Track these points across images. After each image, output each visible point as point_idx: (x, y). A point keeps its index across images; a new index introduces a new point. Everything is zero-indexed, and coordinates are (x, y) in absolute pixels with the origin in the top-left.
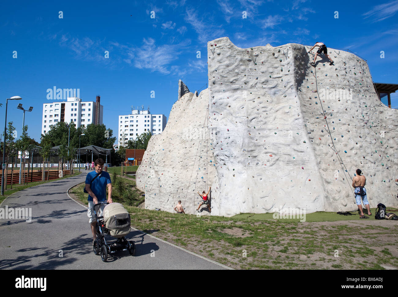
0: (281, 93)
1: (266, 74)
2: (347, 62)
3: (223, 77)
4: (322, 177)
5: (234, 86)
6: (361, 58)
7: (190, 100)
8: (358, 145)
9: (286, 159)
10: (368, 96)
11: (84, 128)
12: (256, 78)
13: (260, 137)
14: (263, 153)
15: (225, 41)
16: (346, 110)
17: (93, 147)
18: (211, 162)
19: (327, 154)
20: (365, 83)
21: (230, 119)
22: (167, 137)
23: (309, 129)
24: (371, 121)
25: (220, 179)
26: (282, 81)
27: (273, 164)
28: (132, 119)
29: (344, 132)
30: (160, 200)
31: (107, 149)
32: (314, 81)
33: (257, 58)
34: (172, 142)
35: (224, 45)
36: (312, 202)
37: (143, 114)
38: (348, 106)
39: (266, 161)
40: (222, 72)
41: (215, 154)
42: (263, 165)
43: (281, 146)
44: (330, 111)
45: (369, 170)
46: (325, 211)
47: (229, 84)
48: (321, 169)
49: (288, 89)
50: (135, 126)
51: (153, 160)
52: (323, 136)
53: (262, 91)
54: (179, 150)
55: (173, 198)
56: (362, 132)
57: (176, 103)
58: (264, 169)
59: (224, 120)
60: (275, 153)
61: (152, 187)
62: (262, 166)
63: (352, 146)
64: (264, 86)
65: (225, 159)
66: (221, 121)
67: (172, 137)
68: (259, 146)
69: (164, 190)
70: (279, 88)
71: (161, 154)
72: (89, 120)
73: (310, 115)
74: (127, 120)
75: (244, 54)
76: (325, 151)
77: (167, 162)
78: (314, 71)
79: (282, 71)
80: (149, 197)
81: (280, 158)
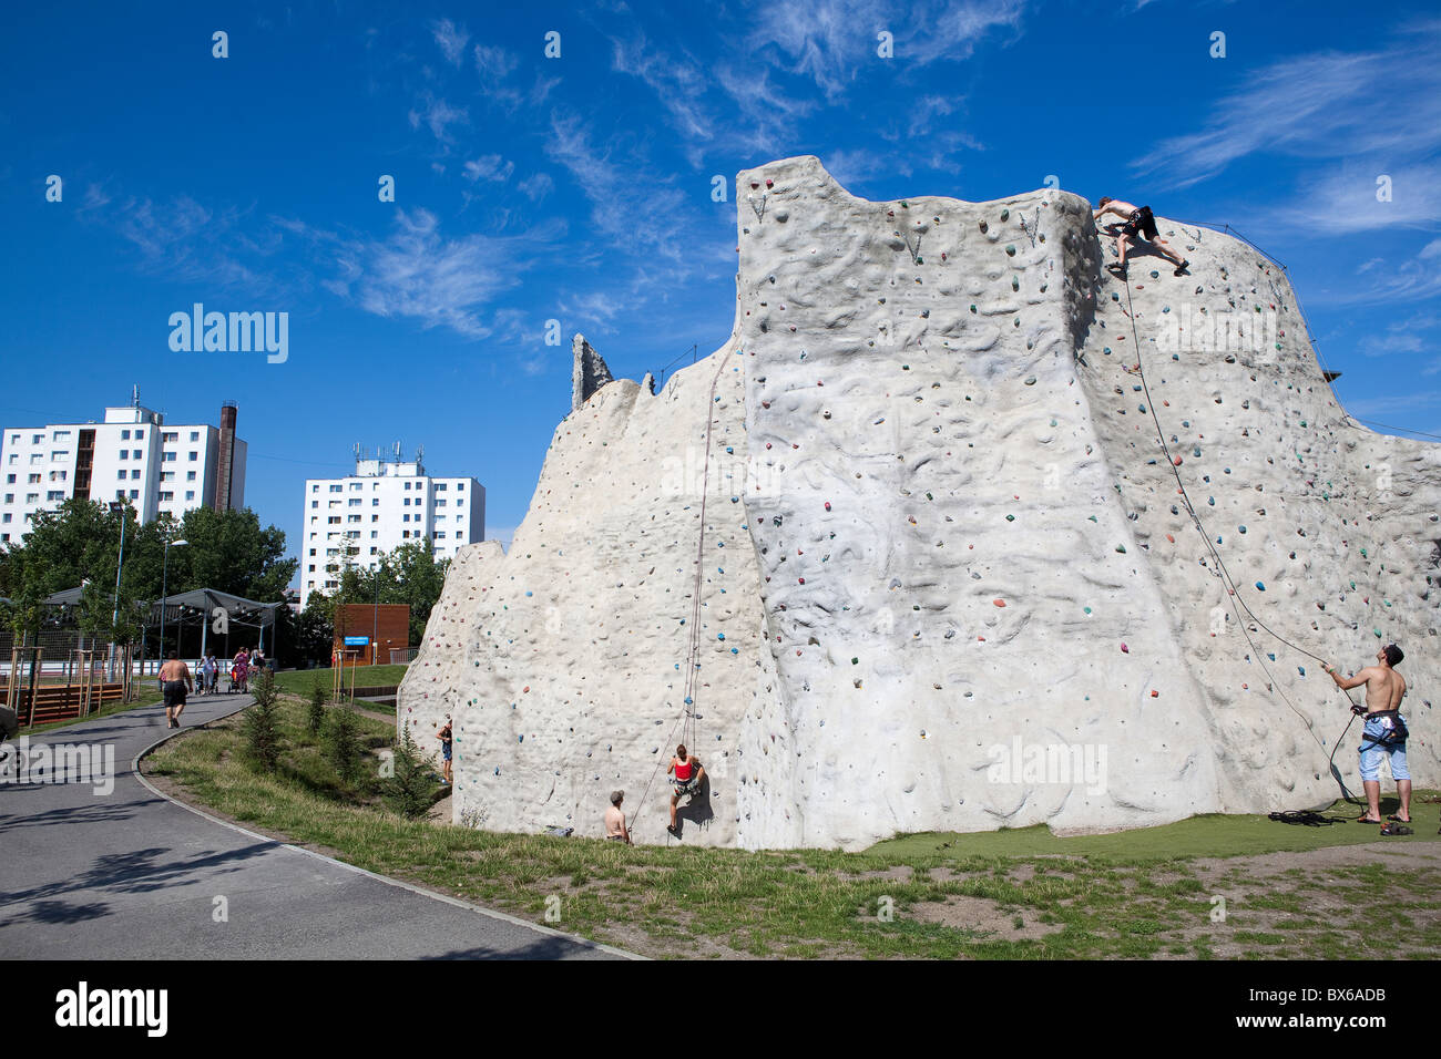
0: (1015, 370)
1: (958, 298)
2: (1229, 269)
3: (799, 304)
4: (1197, 682)
5: (843, 341)
6: (1270, 257)
7: (625, 407)
8: (1299, 562)
9: (1059, 614)
10: (1304, 391)
11: (174, 525)
12: (921, 314)
13: (952, 533)
14: (969, 595)
15: (805, 173)
16: (1246, 434)
17: (208, 593)
18: (722, 639)
19: (1200, 593)
20: (1292, 345)
21: (831, 463)
22: (543, 546)
23: (1132, 501)
24: (1324, 477)
25: (790, 699)
26: (1017, 324)
27: (1011, 637)
28: (356, 494)
29: (1248, 513)
30: (520, 794)
31: (263, 605)
32: (1125, 331)
33: (924, 239)
34: (562, 564)
35: (803, 186)
36: (1174, 780)
37: (397, 476)
38: (1250, 420)
39: (982, 624)
40: (797, 286)
41: (772, 602)
42: (971, 638)
43: (1035, 565)
44: (1194, 438)
45: (1343, 651)
46: (1224, 812)
47: (823, 330)
48: (1190, 651)
49: (1043, 354)
50: (367, 518)
51: (489, 633)
52: (1178, 528)
53: (947, 363)
54: (592, 597)
55: (573, 784)
56: (1304, 517)
57: (569, 418)
58: (978, 655)
59: (808, 469)
60: (1017, 593)
61: (483, 743)
62: (968, 643)
63: (1279, 567)
64: (953, 344)
65: (817, 622)
66: (798, 472)
67: (564, 544)
68: (952, 566)
69: (534, 753)
70: (1006, 352)
71: (521, 610)
72: (190, 494)
73: (1129, 452)
74: (336, 496)
75: (879, 223)
76: (1194, 585)
77: (545, 643)
78: (1122, 295)
79: (1016, 287)
80: (471, 784)
81: (1034, 610)
